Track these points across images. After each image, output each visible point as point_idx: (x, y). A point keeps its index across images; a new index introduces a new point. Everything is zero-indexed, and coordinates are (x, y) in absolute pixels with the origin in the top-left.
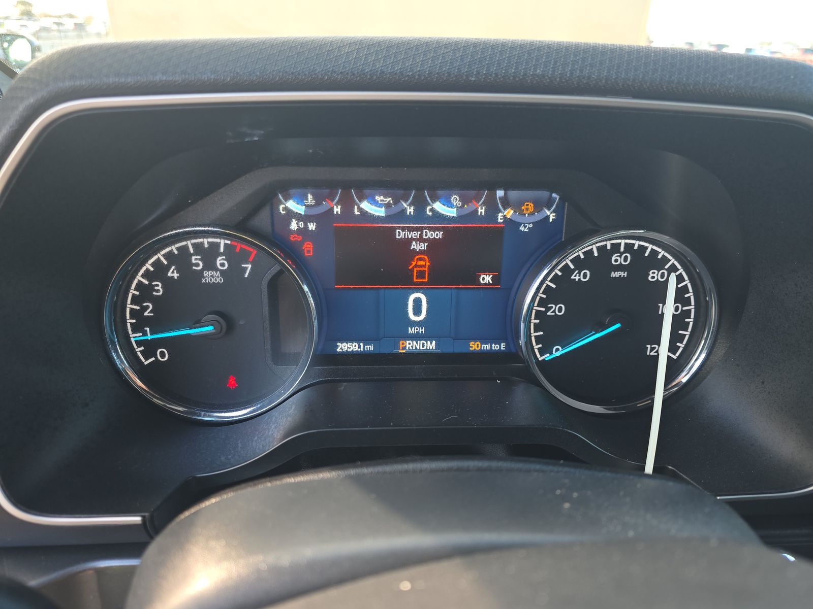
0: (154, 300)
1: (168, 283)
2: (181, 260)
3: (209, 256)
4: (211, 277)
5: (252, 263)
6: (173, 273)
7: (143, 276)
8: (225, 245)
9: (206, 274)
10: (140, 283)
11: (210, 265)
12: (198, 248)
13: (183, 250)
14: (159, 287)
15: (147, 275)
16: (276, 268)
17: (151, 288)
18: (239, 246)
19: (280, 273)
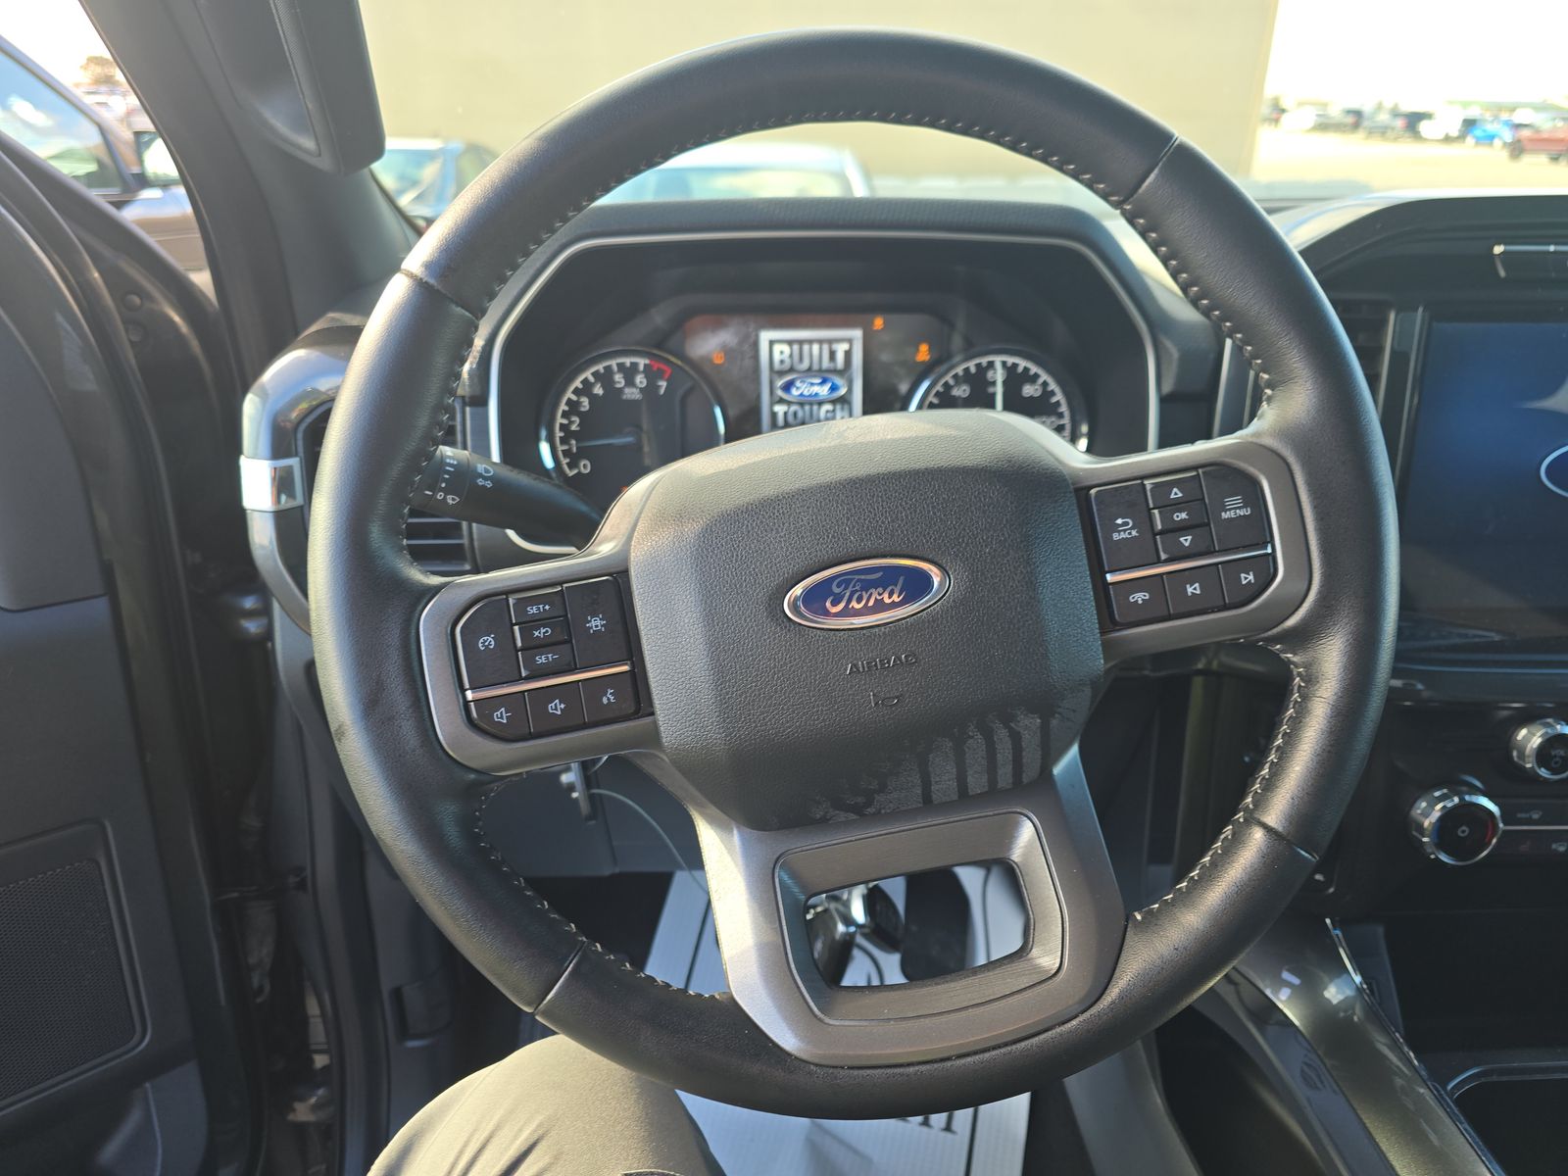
0: (580, 414)
1: (593, 398)
2: (605, 378)
3: (630, 373)
4: (632, 394)
5: (668, 380)
6: (598, 390)
7: (593, 374)
8: (645, 365)
9: (627, 390)
10: (569, 399)
11: (630, 382)
12: (621, 366)
13: (608, 369)
14: (585, 401)
15: (576, 391)
16: (689, 384)
17: (578, 403)
18: (657, 365)
19: (691, 390)
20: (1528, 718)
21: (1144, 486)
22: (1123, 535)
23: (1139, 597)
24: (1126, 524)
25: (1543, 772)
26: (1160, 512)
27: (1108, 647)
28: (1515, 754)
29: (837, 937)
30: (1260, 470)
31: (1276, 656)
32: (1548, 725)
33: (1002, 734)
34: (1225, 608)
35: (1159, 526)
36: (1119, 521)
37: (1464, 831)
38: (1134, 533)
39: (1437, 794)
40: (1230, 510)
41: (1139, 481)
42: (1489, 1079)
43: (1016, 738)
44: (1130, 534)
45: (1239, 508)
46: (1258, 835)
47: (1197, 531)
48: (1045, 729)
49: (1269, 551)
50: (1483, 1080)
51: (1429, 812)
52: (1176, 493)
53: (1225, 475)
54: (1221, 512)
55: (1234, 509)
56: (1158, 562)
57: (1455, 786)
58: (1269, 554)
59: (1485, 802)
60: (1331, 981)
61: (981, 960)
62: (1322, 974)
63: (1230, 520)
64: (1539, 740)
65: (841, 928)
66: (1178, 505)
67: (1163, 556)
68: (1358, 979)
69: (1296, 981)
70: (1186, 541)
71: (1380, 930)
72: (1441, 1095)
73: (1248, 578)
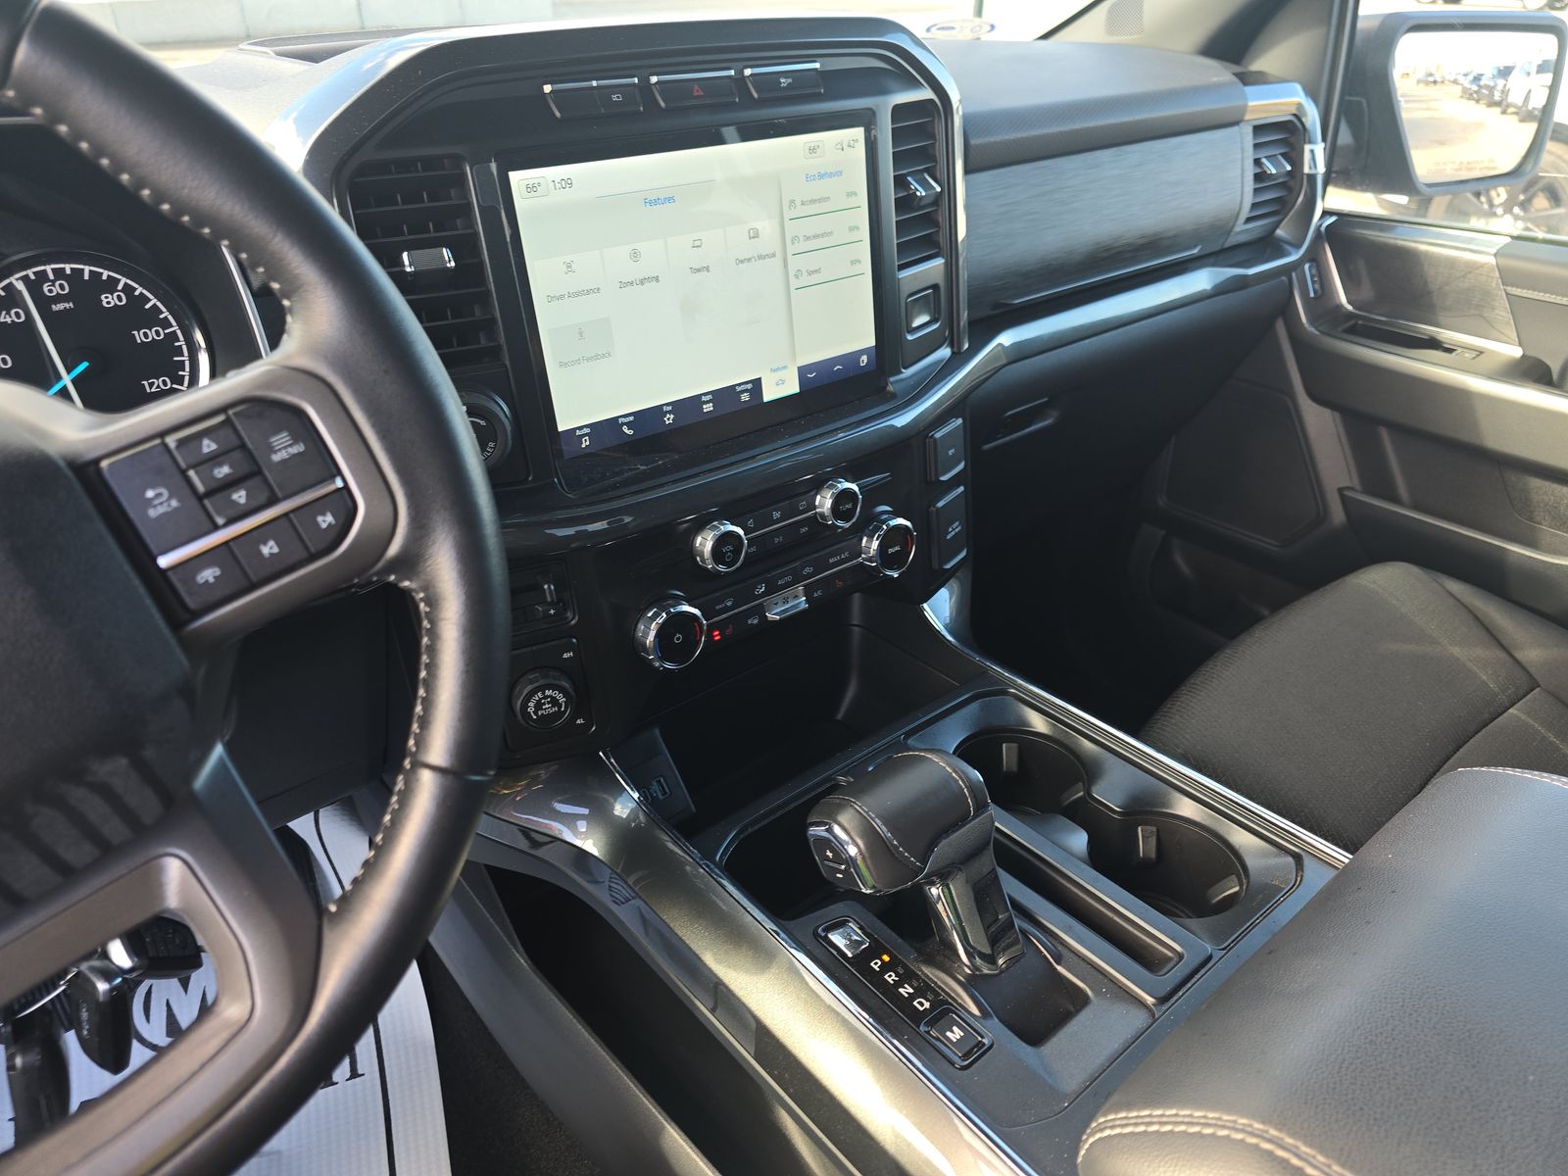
20: (700, 526)
21: (165, 446)
22: (161, 510)
23: (209, 575)
24: (159, 495)
25: (721, 568)
26: (196, 473)
27: (188, 644)
28: (698, 559)
29: (101, 998)
30: (301, 397)
31: (394, 586)
32: (716, 528)
33: (77, 795)
34: (313, 558)
35: (201, 488)
36: (150, 494)
37: (678, 638)
38: (174, 503)
39: (650, 615)
40: (280, 450)
41: (157, 441)
42: (747, 833)
43: (105, 791)
44: (169, 505)
45: (290, 445)
46: (426, 778)
47: (250, 483)
48: (141, 766)
49: (339, 483)
50: (742, 836)
51: (649, 632)
52: (208, 446)
53: (261, 409)
54: (269, 455)
55: (284, 448)
56: (216, 528)
57: (661, 601)
58: (338, 490)
59: (686, 608)
60: (615, 800)
61: (338, 892)
62: (605, 796)
63: (284, 462)
64: (711, 543)
65: (102, 986)
66: (214, 459)
67: (220, 521)
68: (636, 795)
69: (586, 811)
70: (240, 496)
71: (657, 732)
72: (711, 869)
73: (326, 520)
